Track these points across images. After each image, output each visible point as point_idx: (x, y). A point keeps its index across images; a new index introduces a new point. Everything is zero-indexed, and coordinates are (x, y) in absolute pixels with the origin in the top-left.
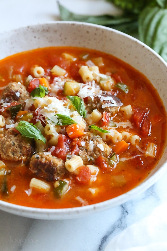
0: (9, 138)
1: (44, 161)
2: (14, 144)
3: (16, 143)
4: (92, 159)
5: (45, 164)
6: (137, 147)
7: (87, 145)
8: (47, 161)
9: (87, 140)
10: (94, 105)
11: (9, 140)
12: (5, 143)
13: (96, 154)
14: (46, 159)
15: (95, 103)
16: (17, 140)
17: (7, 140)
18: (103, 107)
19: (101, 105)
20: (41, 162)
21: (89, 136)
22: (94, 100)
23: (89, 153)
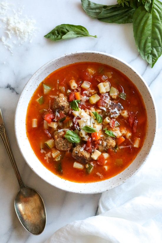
0: (61, 141)
1: (80, 155)
2: (64, 145)
3: (65, 144)
4: (105, 149)
5: (81, 157)
6: (130, 140)
7: (102, 143)
8: (82, 155)
9: (102, 140)
10: (106, 114)
11: (61, 143)
12: (59, 144)
13: (107, 147)
14: (81, 154)
15: (107, 112)
16: (65, 142)
17: (60, 143)
18: (112, 116)
19: (110, 115)
20: (78, 156)
21: (104, 138)
22: (106, 111)
23: (104, 147)
